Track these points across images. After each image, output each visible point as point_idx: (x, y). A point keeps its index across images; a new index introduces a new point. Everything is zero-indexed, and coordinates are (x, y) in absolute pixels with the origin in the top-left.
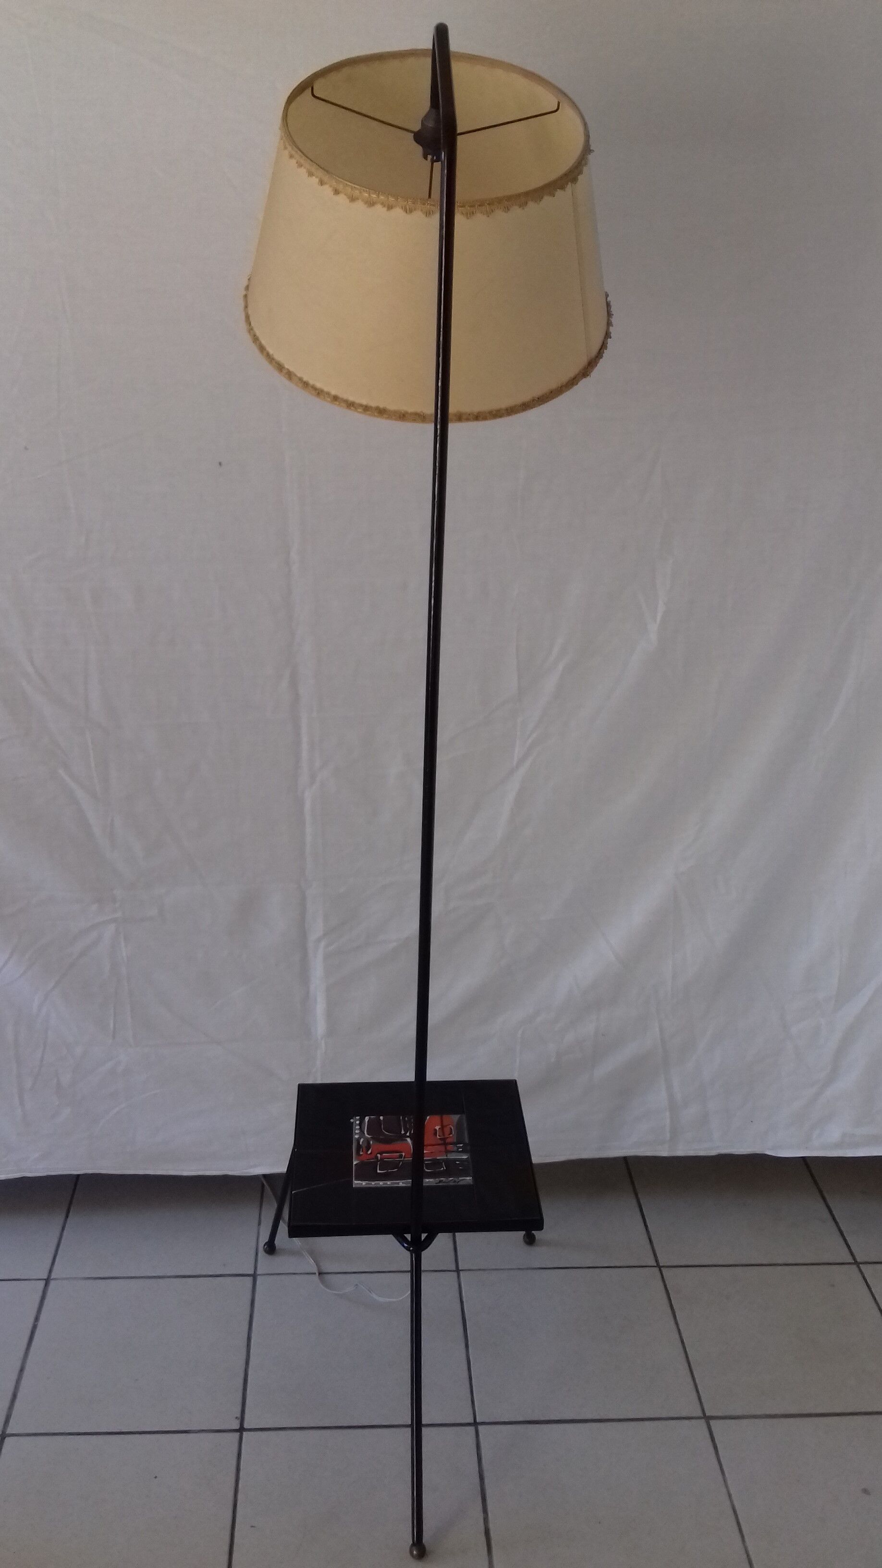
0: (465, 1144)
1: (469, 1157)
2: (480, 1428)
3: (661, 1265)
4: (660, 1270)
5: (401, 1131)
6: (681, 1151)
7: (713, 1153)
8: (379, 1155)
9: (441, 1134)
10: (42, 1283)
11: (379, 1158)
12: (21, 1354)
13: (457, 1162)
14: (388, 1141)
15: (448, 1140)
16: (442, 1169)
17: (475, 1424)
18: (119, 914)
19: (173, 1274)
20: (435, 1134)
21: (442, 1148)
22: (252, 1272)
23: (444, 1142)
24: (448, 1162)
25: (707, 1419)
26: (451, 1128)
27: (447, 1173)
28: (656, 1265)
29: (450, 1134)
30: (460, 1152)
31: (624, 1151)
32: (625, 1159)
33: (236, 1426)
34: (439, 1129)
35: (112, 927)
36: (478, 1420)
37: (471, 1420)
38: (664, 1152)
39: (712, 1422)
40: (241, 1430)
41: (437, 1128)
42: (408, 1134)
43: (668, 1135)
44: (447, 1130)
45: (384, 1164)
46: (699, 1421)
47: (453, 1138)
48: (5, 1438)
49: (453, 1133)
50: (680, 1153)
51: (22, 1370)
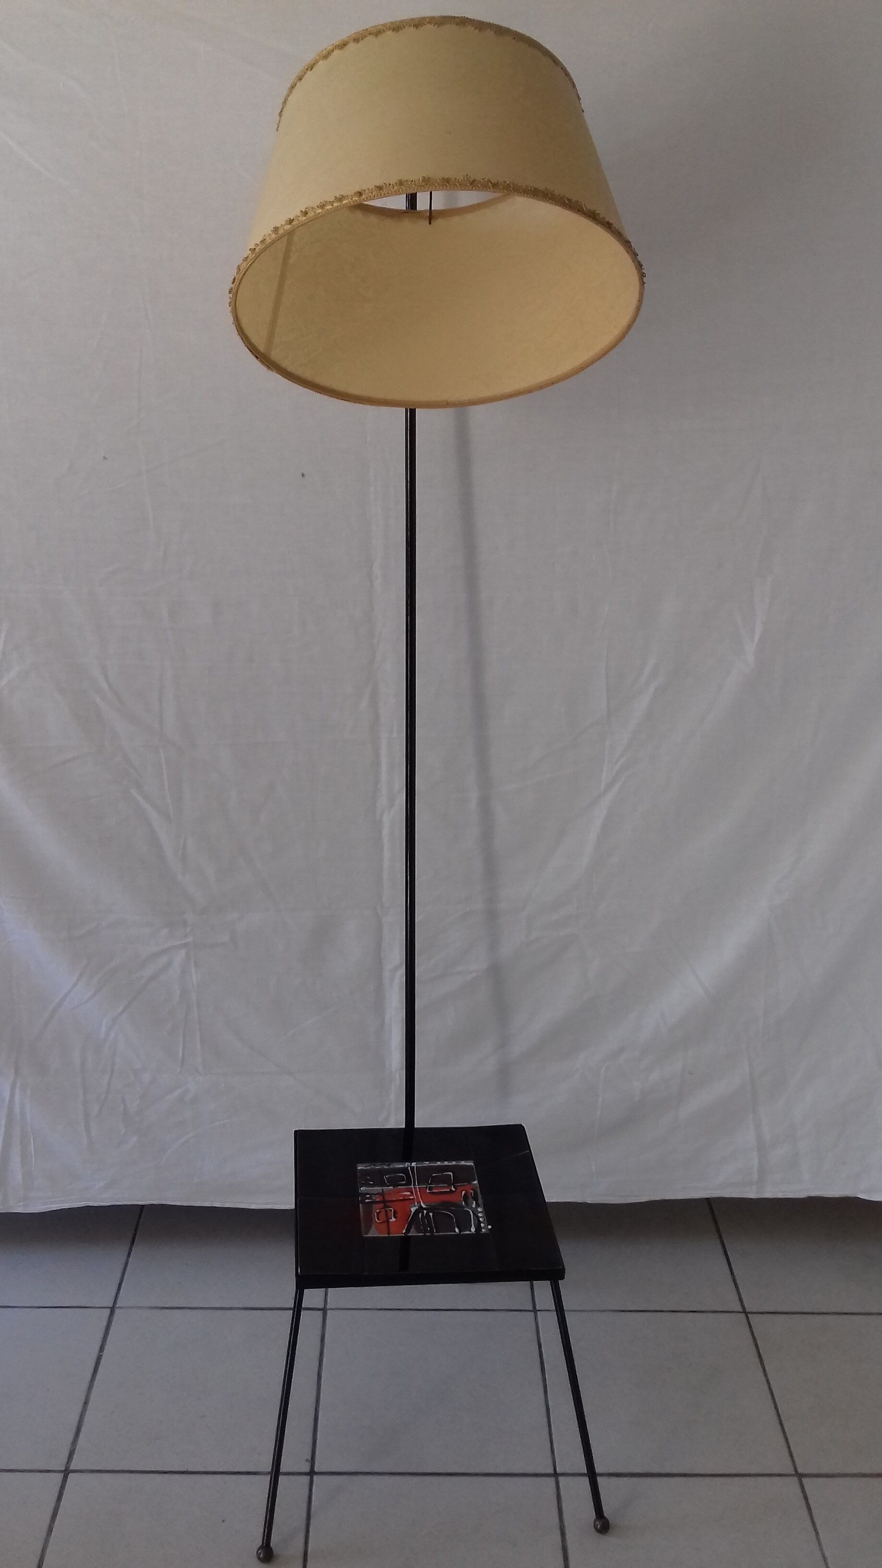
0: (363, 1202)
1: (359, 1188)
2: (561, 1479)
3: (747, 1311)
4: (747, 1317)
5: (433, 1215)
6: (770, 1192)
7: (803, 1195)
8: (453, 1189)
9: (389, 1212)
10: (108, 1311)
11: (452, 1186)
12: (85, 1385)
13: (372, 1183)
14: (447, 1205)
15: (382, 1205)
16: (387, 1177)
17: (555, 1475)
18: (190, 939)
19: (240, 1306)
20: (395, 1213)
21: (387, 1198)
22: (322, 1306)
23: (385, 1203)
24: (382, 1184)
25: (800, 1476)
26: (378, 1220)
27: (382, 1172)
28: (742, 1311)
29: (379, 1212)
30: (368, 1194)
31: (710, 1192)
32: (708, 1200)
33: (306, 1468)
34: (391, 1218)
35: (183, 953)
36: (558, 1470)
37: (551, 1471)
38: (751, 1194)
39: (804, 1480)
40: (312, 1473)
41: (393, 1219)
42: (425, 1212)
43: (756, 1176)
44: (383, 1216)
45: (446, 1181)
46: (791, 1478)
47: (376, 1209)
48: (69, 1474)
49: (376, 1214)
50: (768, 1195)
51: (86, 1403)
